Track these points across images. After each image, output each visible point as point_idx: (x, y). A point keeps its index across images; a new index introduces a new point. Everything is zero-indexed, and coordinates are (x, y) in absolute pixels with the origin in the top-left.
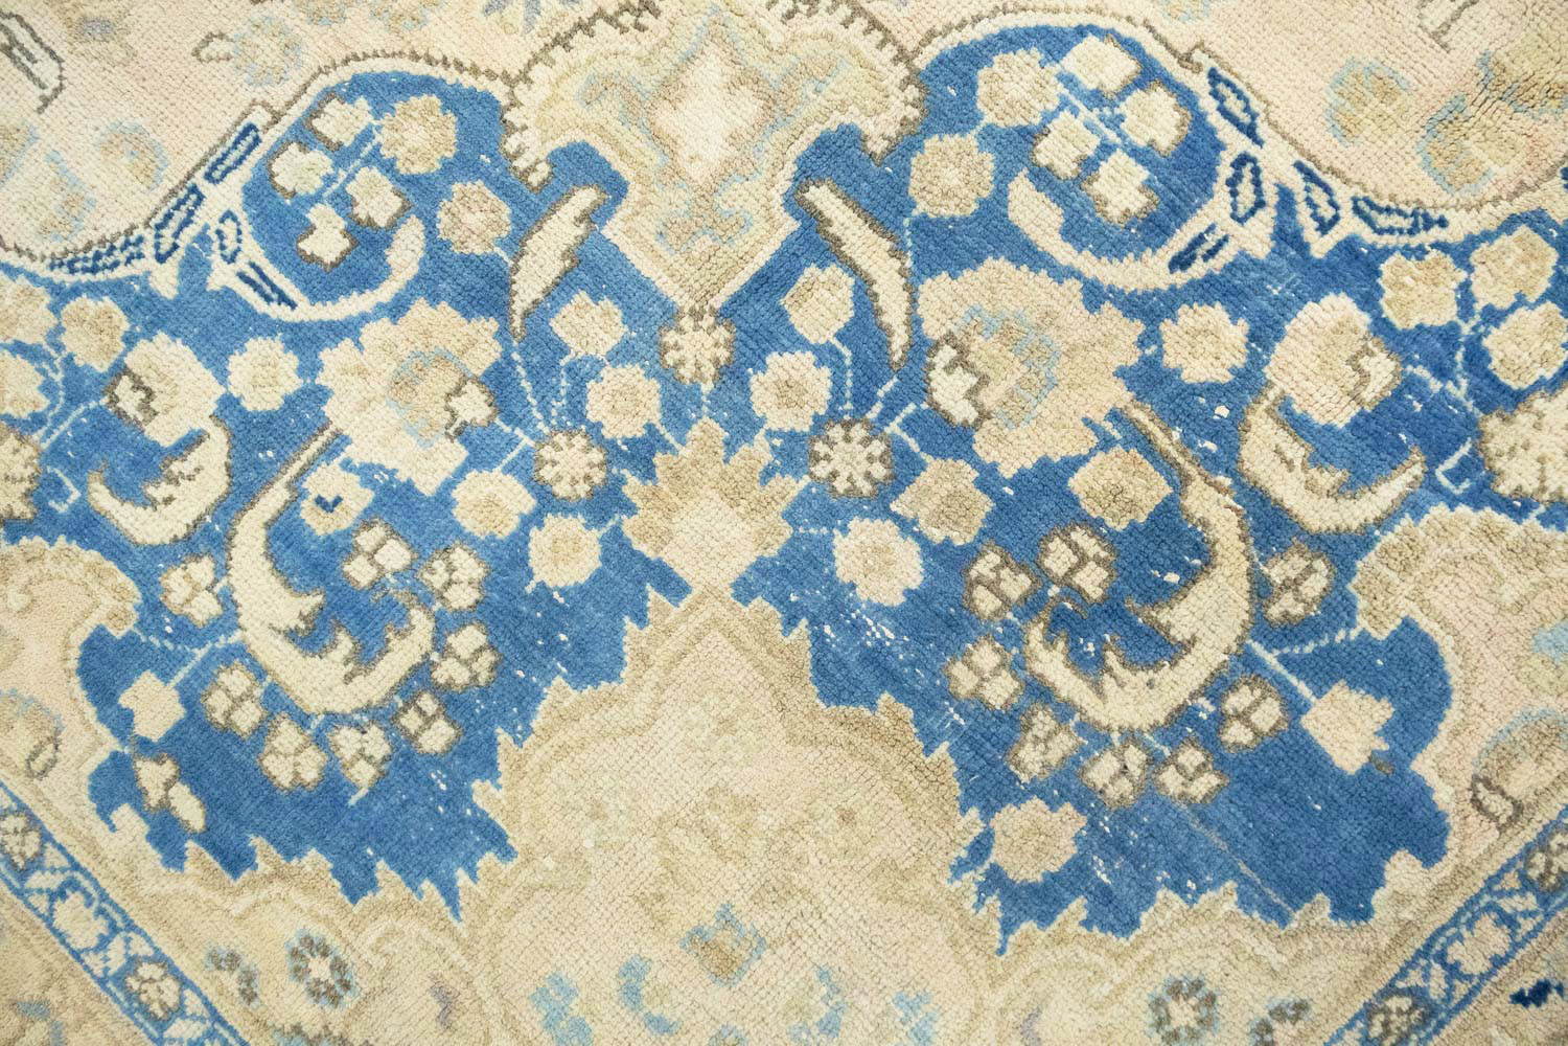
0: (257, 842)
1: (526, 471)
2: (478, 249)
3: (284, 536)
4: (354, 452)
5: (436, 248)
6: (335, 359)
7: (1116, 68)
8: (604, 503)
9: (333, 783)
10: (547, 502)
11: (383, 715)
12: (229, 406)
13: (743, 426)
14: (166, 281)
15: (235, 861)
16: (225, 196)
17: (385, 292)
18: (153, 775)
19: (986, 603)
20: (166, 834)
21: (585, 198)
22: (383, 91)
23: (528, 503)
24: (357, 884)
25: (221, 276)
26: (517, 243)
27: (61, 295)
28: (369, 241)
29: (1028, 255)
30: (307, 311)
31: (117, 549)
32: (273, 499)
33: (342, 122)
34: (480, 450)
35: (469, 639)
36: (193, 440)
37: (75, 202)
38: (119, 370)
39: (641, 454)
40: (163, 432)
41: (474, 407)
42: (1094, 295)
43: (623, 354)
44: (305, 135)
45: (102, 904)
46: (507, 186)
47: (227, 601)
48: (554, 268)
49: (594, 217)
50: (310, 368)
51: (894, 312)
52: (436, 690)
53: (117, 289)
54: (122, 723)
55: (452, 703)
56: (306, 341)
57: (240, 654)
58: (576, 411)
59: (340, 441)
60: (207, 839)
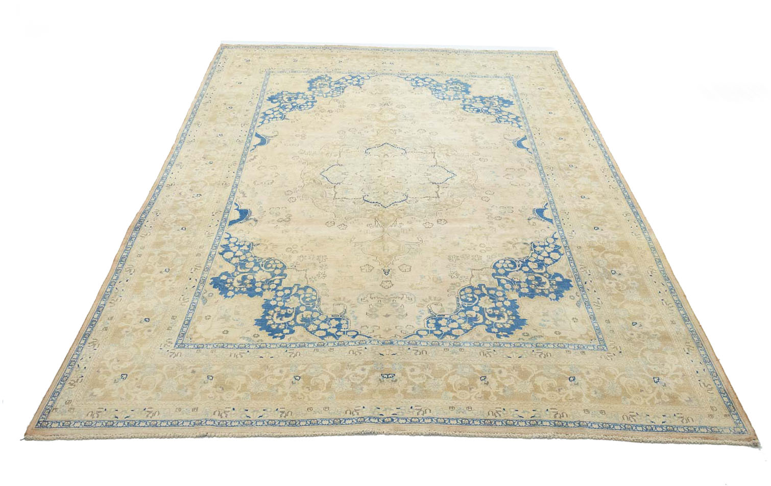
0: (512, 332)
1: (499, 301)
2: (480, 293)
3: (489, 315)
4: (487, 308)
5: (478, 295)
6: (479, 304)
7: (503, 261)
8: (506, 299)
9: (512, 325)
10: (503, 302)
11: (509, 319)
12: (476, 312)
13: (508, 290)
14: (463, 309)
15: (512, 333)
16: (460, 302)
17: (478, 299)
18: (500, 333)
19: (533, 288)
20: (506, 336)
21: (483, 287)
22: (463, 290)
23: (501, 303)
24: (521, 329)
25: (466, 306)
26: (482, 291)
27: (457, 314)
28: (473, 297)
29: (511, 272)
30: (474, 304)
31: (480, 324)
32: (486, 314)
33: (463, 293)
34: (495, 303)
35: (508, 312)
36: (477, 315)
37: (451, 309)
38: (467, 315)
39: (504, 295)
40: (474, 316)
41: (491, 301)
42: (517, 271)
43: (496, 292)
44: (461, 295)
45: (507, 343)
46: (477, 289)
47: (492, 321)
48: (486, 291)
49: (485, 287)
50: (478, 306)
51: (508, 279)
52: (511, 315)
53: (460, 311)
54: (494, 332)
55: (512, 315)
56: (476, 305)
57: (496, 323)
58: (497, 296)
59: (486, 309)
60: (508, 334)
